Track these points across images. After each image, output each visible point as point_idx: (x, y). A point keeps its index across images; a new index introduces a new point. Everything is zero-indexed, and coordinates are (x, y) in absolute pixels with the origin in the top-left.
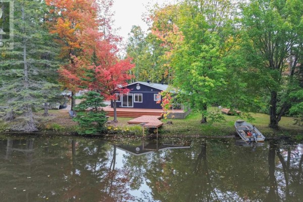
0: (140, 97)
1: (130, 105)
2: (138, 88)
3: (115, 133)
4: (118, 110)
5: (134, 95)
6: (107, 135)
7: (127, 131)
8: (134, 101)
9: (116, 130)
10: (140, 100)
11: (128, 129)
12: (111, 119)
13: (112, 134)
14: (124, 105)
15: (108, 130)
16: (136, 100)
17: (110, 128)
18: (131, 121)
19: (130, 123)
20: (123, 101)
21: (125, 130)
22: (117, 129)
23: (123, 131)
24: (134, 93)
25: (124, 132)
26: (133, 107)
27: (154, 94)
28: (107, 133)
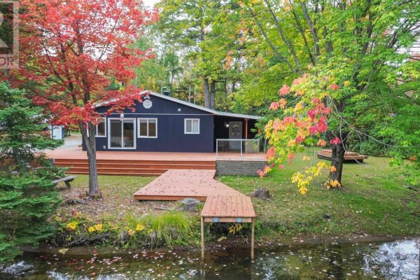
0: (152, 125)
1: (129, 143)
2: (148, 104)
3: (92, 243)
4: (100, 156)
5: (137, 123)
6: (63, 251)
7: (138, 233)
8: (137, 134)
9: (96, 232)
10: (152, 133)
11: (140, 228)
12: (81, 182)
13: (82, 245)
14: (113, 145)
15: (68, 231)
16: (143, 133)
17: (72, 226)
18: (143, 191)
19: (142, 200)
20: (112, 135)
21: (132, 232)
22: (99, 227)
23: (121, 235)
24: (137, 117)
25: (127, 238)
26: (135, 148)
27: (185, 120)
28: (61, 244)
